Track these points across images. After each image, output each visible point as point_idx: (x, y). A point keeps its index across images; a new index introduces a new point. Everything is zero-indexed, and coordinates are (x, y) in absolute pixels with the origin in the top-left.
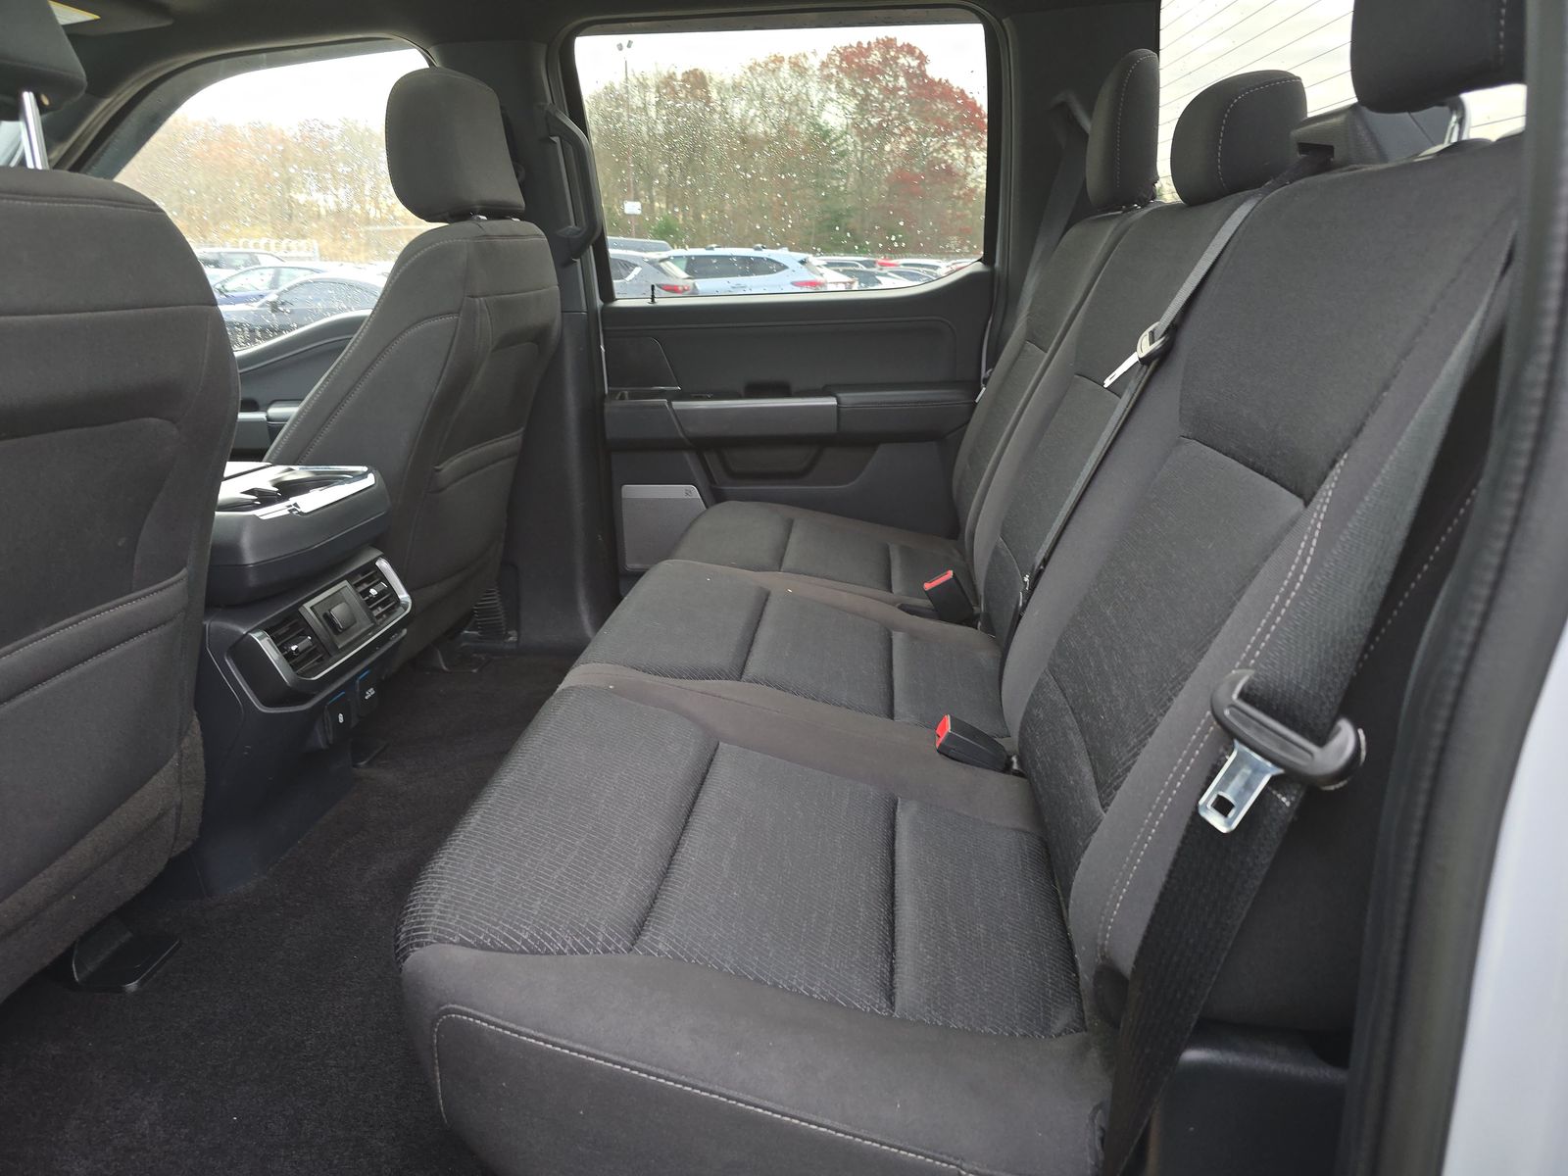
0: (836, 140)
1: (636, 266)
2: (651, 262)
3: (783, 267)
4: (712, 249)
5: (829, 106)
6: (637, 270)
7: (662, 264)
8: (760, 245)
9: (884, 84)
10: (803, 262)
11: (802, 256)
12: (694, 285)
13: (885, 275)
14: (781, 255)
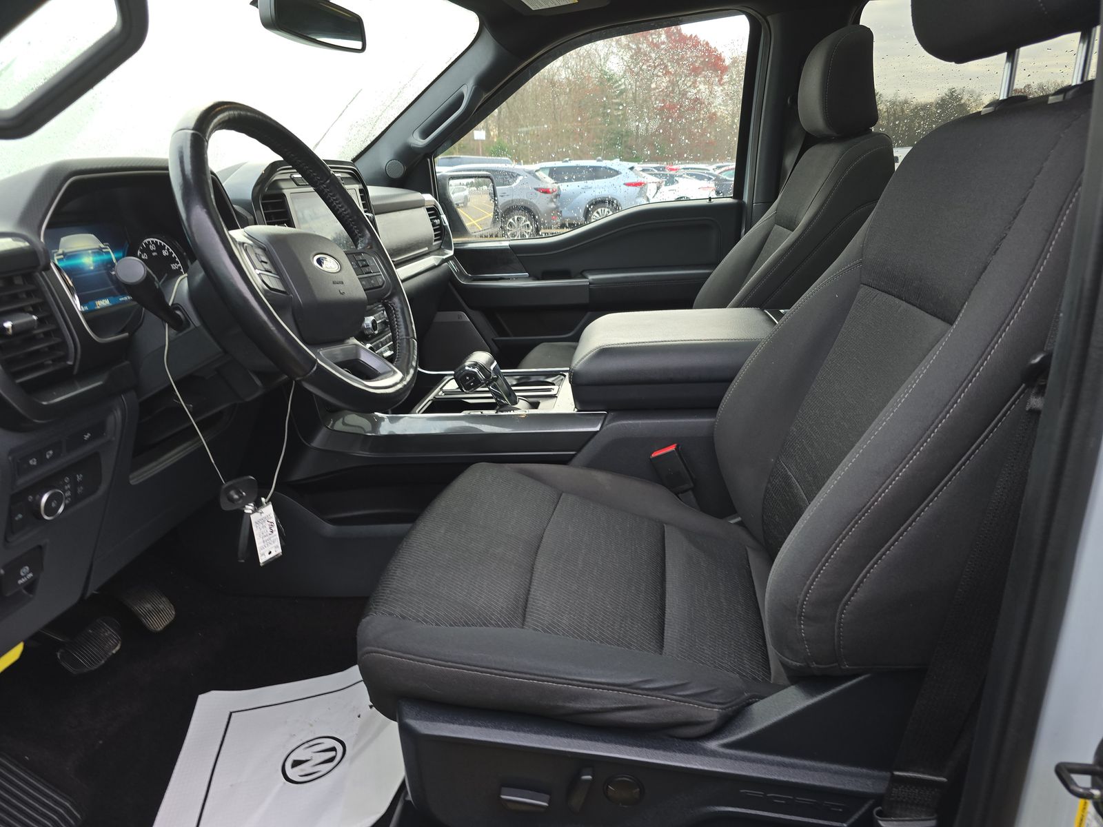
0: (617, 82)
1: (519, 175)
2: (530, 172)
3: (617, 173)
4: (566, 161)
5: (612, 58)
6: (520, 178)
7: (537, 173)
8: (600, 158)
9: (651, 40)
10: (632, 168)
11: (631, 164)
12: (559, 187)
13: (681, 176)
14: (615, 164)
